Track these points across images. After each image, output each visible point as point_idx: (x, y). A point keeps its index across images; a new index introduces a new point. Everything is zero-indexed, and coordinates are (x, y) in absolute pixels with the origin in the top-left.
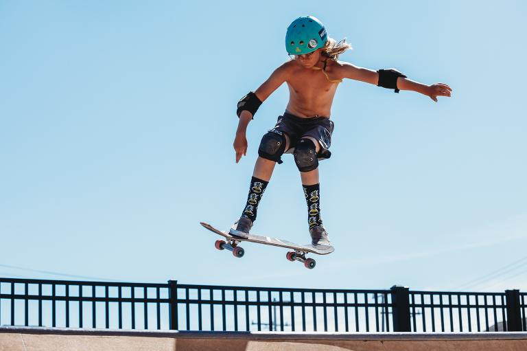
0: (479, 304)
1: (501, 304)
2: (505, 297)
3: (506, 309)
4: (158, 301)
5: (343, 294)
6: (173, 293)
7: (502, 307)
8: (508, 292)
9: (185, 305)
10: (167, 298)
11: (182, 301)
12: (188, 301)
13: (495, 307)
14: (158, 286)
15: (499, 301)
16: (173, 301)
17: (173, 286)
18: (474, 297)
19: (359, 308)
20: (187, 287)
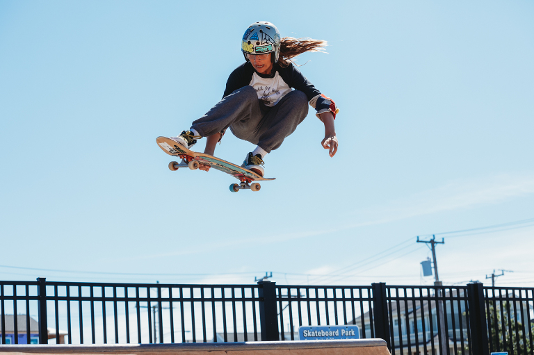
0: (346, 297)
1: (367, 297)
2: (371, 290)
3: (372, 302)
4: (27, 298)
5: (210, 289)
6: (42, 291)
7: (369, 299)
8: (374, 285)
9: (53, 302)
10: (36, 295)
11: (50, 298)
12: (56, 298)
13: (361, 299)
14: (27, 284)
15: (365, 294)
16: (42, 298)
17: (41, 283)
18: (341, 290)
19: (226, 303)
20: (56, 284)
